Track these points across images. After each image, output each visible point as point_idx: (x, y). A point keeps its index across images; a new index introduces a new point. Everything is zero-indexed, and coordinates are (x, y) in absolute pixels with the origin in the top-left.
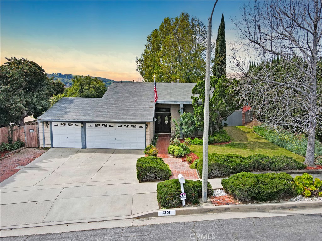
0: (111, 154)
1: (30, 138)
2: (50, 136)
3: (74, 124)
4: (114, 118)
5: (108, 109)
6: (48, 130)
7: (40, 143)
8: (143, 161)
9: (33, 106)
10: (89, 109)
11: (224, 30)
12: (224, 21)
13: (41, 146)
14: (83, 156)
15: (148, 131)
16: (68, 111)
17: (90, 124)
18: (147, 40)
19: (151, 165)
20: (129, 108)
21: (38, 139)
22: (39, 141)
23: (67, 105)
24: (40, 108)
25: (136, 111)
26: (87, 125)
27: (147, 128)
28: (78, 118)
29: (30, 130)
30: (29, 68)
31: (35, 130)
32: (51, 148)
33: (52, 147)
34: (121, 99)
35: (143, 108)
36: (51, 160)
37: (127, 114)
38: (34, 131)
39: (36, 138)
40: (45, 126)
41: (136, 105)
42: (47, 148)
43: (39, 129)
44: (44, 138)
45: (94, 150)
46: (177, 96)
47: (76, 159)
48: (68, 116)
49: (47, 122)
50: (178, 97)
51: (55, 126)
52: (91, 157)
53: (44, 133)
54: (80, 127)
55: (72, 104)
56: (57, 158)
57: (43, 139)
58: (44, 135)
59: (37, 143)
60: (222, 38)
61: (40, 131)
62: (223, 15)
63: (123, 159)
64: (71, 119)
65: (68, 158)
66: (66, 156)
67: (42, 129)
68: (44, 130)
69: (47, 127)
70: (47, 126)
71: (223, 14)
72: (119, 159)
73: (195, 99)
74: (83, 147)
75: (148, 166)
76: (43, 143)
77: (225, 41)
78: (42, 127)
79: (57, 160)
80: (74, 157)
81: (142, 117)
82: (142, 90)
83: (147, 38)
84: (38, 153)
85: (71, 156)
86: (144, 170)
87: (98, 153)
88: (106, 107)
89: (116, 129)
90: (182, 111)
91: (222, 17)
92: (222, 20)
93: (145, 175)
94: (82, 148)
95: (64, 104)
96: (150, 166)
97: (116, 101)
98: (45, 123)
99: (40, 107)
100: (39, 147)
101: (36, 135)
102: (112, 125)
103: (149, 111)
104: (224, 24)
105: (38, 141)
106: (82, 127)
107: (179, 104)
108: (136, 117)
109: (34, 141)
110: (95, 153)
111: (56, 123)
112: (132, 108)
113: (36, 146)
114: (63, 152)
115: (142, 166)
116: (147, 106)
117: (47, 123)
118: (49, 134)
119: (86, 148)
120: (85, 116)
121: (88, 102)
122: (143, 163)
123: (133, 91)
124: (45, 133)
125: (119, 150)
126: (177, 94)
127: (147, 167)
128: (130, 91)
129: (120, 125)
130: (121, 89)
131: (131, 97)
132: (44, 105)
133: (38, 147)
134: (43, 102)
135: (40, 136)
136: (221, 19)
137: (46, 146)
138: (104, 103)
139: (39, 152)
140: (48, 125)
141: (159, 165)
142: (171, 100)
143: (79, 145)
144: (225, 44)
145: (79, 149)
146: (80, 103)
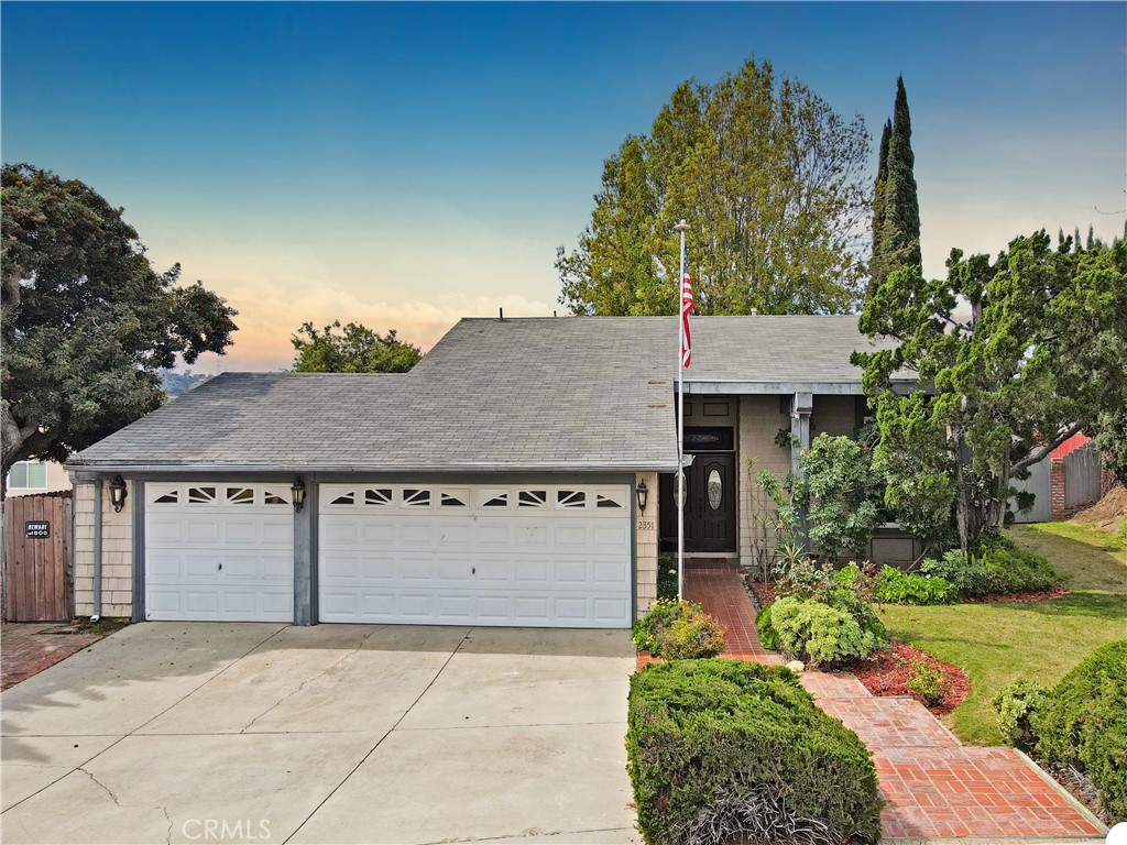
0: (448, 655)
1: (26, 568)
2: (129, 559)
3: (259, 490)
4: (465, 455)
5: (436, 414)
6: (119, 525)
7: (78, 597)
8: (677, 692)
9: (53, 395)
10: (343, 415)
11: (908, 144)
12: (909, 104)
13: (79, 611)
14: (289, 666)
15: (646, 525)
16: (234, 426)
17: (342, 490)
18: (605, 179)
19: (741, 722)
20: (541, 409)
21: (67, 575)
22: (72, 585)
23: (237, 403)
24: (91, 406)
25: (581, 423)
26: (328, 492)
27: (643, 507)
28: (280, 457)
29: (30, 527)
30: (49, 202)
31: (57, 525)
32: (130, 621)
33: (139, 616)
34: (504, 377)
35: (617, 409)
36: (99, 689)
37: (535, 434)
38: (48, 530)
39: (59, 570)
40: (107, 504)
41: (579, 396)
42: (108, 625)
43: (78, 521)
44: (99, 566)
45: (355, 631)
46: (773, 360)
47: (246, 681)
48: (227, 444)
49: (118, 480)
50: (780, 365)
51: (159, 501)
52: (331, 672)
53: (99, 540)
54: (290, 508)
55: (263, 400)
56: (140, 678)
57: (91, 571)
58: (99, 552)
59: (59, 593)
60: (903, 172)
61: (79, 533)
62: (900, 83)
63: (516, 681)
64: (237, 459)
65: (201, 679)
66: (192, 669)
67: (91, 519)
68: (100, 525)
69: (119, 505)
70: (114, 503)
71: (901, 78)
72: (489, 684)
73: (878, 365)
74: (299, 615)
75: (725, 727)
76: (90, 597)
77: (914, 186)
78: (90, 506)
79: (136, 687)
80: (237, 671)
81: (618, 444)
82: (601, 344)
83: (601, 170)
84: (50, 649)
85: (225, 663)
86: (696, 762)
87: (373, 647)
88: (429, 407)
89: (475, 518)
90: (800, 431)
91: (896, 89)
92: (897, 103)
93: (701, 803)
94: (294, 624)
95: (224, 397)
96: (742, 734)
97: (479, 384)
98: (107, 484)
99: (88, 403)
100: (71, 618)
101: (58, 550)
102: (454, 491)
103: (648, 422)
104: (908, 116)
105: (69, 584)
106: (299, 506)
107: (789, 398)
108: (583, 447)
109: (48, 586)
110: (361, 646)
111: (165, 489)
112: (560, 409)
113: (53, 611)
114: (189, 644)
115: (676, 730)
116: (634, 402)
117: (115, 481)
118: (128, 545)
119: (315, 622)
120: (316, 447)
121: (340, 388)
122: (677, 707)
123: (555, 347)
124: (104, 542)
125: (491, 633)
126: (772, 354)
127: (719, 736)
128: (543, 345)
129: (495, 491)
130: (500, 340)
131: (550, 369)
132: (112, 393)
133: (65, 617)
134: (105, 379)
135: (79, 559)
136: (894, 98)
137: (108, 612)
138: (421, 393)
139: (55, 643)
140: (124, 494)
141: (795, 721)
142: (745, 377)
143: (281, 608)
144: (915, 196)
145: (278, 628)
146: (302, 395)
